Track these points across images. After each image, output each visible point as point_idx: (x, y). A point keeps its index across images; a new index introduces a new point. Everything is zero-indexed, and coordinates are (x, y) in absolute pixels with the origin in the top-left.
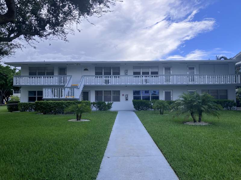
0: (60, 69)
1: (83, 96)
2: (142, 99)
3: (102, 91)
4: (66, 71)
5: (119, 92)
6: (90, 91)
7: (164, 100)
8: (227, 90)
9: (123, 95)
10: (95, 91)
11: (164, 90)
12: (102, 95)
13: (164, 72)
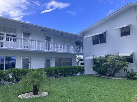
8: (71, 58)
11: (21, 57)
13: (22, 37)
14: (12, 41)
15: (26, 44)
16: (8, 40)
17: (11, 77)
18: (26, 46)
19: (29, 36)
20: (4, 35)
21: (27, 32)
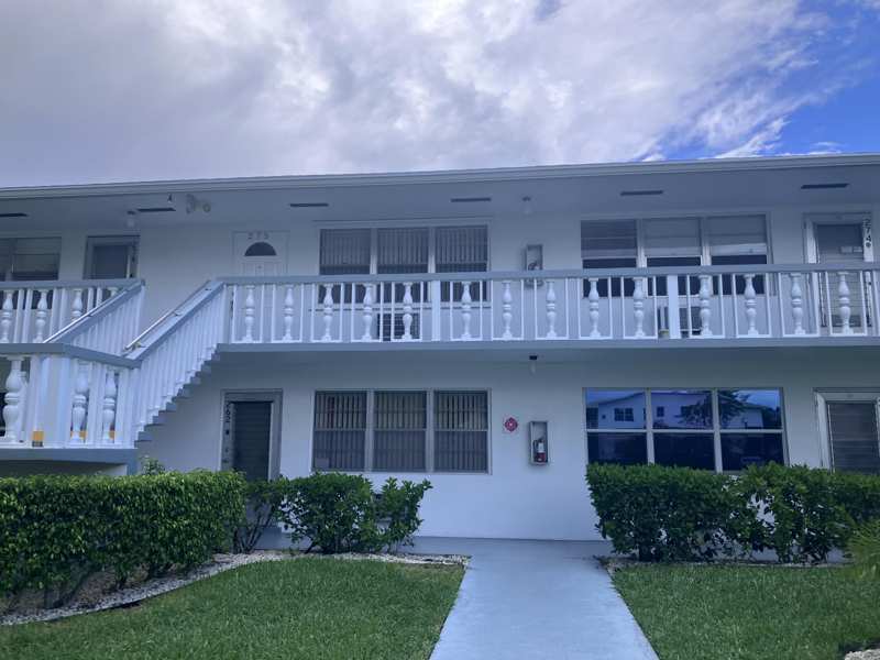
0: (97, 248)
1: (230, 427)
2: (651, 458)
3: (364, 394)
4: (133, 259)
5: (480, 400)
6: (281, 394)
7: (827, 466)
9: (511, 425)
10: (318, 394)
11: (816, 390)
12: (364, 426)
13: (812, 258)
14: (750, 289)
15: (845, 300)
16: (727, 291)
17: (770, 518)
18: (846, 310)
19: (861, 244)
20: (697, 261)
21: (845, 219)
